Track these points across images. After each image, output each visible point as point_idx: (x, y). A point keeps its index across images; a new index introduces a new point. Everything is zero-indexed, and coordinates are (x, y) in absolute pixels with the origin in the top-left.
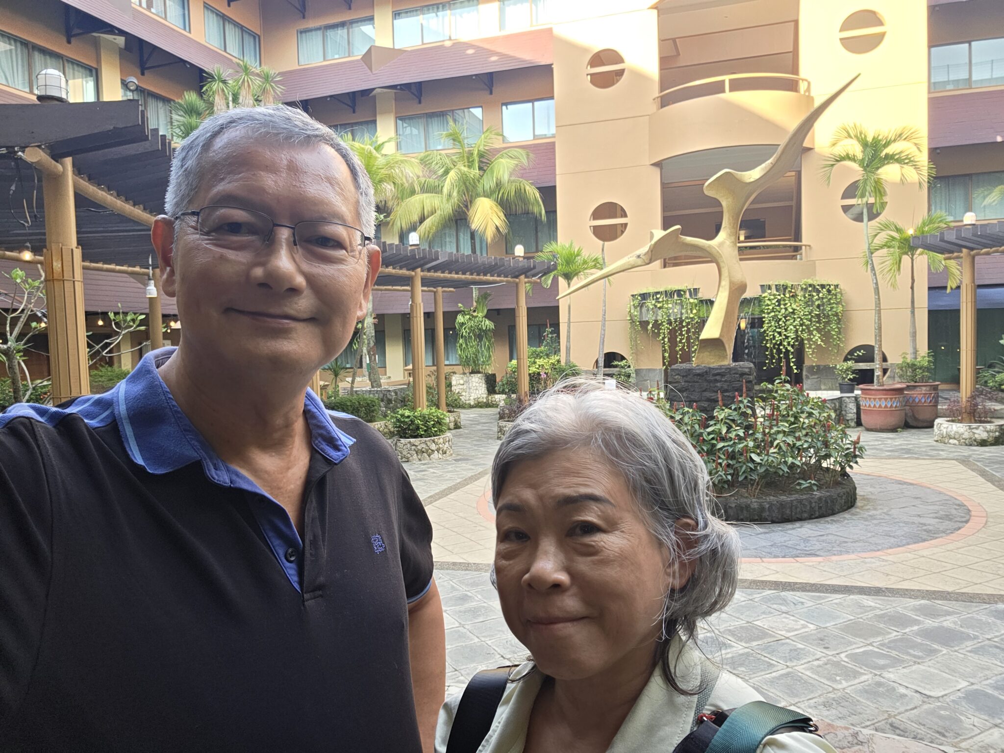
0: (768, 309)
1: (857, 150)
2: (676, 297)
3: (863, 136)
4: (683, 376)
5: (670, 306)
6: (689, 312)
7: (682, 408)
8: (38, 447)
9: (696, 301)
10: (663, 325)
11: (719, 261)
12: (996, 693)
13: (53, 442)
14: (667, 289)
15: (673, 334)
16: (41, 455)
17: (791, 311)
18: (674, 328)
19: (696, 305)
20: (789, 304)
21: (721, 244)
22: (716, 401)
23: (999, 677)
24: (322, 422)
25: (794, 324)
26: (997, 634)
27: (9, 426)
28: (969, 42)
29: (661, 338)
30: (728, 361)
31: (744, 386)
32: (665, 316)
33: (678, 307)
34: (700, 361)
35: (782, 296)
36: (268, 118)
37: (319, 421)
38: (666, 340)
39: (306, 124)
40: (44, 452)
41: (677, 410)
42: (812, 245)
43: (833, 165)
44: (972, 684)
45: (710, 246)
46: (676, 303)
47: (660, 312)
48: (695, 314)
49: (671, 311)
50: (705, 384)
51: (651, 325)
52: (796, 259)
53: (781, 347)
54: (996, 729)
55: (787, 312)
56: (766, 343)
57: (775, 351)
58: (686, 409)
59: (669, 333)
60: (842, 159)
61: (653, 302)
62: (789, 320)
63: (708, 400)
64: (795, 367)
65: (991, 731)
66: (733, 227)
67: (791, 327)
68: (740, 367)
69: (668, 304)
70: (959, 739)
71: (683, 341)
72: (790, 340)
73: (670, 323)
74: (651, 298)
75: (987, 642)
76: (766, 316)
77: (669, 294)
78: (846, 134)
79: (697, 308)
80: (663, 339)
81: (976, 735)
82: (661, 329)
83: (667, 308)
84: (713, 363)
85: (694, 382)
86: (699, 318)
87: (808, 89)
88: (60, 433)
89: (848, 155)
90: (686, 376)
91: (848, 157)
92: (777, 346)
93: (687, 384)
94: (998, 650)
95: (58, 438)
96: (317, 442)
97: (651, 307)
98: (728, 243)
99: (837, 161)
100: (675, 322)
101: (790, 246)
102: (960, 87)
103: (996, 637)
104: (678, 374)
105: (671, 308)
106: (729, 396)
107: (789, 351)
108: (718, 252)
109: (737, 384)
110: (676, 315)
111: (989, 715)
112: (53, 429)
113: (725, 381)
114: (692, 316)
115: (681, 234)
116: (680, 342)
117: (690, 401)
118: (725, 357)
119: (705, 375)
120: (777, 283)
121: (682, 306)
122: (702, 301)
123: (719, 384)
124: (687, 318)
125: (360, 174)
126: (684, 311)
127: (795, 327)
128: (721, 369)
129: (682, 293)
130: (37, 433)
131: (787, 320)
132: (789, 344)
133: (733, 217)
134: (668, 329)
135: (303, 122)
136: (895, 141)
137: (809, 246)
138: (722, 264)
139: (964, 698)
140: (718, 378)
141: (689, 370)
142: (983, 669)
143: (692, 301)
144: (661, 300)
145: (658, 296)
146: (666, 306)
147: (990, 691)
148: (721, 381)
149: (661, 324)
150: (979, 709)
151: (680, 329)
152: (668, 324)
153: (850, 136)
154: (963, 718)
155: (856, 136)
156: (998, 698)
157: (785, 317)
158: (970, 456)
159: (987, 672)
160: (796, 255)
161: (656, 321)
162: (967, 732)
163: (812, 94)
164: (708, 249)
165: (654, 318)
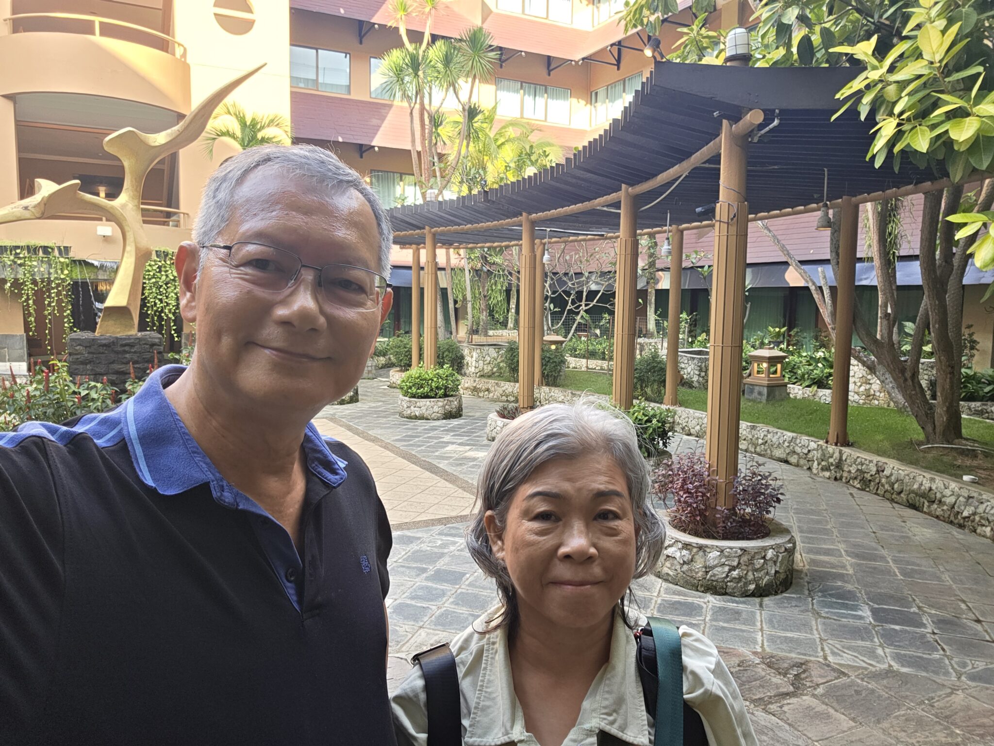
0: (149, 275)
1: (235, 127)
2: (41, 254)
3: (242, 115)
4: (86, 347)
5: (35, 263)
6: (59, 272)
7: (86, 382)
8: (49, 466)
9: (67, 260)
10: (26, 286)
11: (124, 224)
12: (413, 602)
13: (64, 461)
14: (30, 244)
15: (39, 296)
16: (52, 474)
17: (172, 278)
18: (41, 289)
19: (67, 266)
20: (170, 271)
21: (124, 206)
22: (126, 373)
23: (411, 589)
24: (318, 446)
25: (175, 291)
26: (400, 556)
27: (21, 444)
28: (317, 49)
29: (23, 299)
30: (134, 332)
31: (156, 357)
32: (28, 275)
33: (45, 266)
34: (105, 330)
35: (163, 262)
36: (303, 160)
37: (315, 445)
38: (31, 302)
39: (338, 168)
40: (55, 473)
41: (81, 384)
42: (190, 214)
43: (214, 139)
44: (396, 600)
45: (112, 207)
46: (42, 261)
47: (21, 270)
48: (67, 275)
49: (36, 270)
50: (112, 355)
51: (9, 284)
52: (168, 225)
53: (163, 315)
54: (422, 630)
55: (168, 279)
56: (147, 310)
57: (156, 318)
58: (93, 384)
59: (34, 295)
60: (223, 134)
61: (12, 257)
62: (169, 287)
63: (117, 373)
64: (175, 335)
65: (419, 632)
66: (136, 190)
67: (173, 294)
68: (150, 338)
69: (31, 261)
70: (399, 646)
71: (53, 304)
72: (171, 307)
73: (34, 282)
74: (9, 252)
75: (395, 564)
76: (147, 282)
77: (33, 250)
78: (226, 110)
79: (69, 268)
80: (28, 299)
81: (410, 639)
82: (23, 289)
83: (30, 266)
84: (119, 332)
85: (99, 353)
86: (71, 279)
87: (184, 55)
88: (70, 452)
89: (228, 131)
90: (90, 347)
91: (227, 134)
92: (157, 314)
93: (91, 356)
94: (404, 569)
95: (69, 457)
96: (314, 465)
97: (9, 263)
98: (130, 206)
99: (218, 135)
100: (43, 281)
101: (161, 211)
102: (310, 87)
103: (399, 558)
104: (80, 345)
105: (36, 267)
106: (139, 368)
107: (170, 318)
108: (122, 214)
109: (147, 356)
110: (43, 275)
111: (414, 621)
112: (64, 448)
113: (135, 352)
114: (62, 276)
115: (80, 190)
116: (49, 305)
117: (95, 375)
118: (132, 326)
119: (112, 346)
120: (157, 249)
121: (50, 265)
122: (74, 261)
123: (127, 356)
124: (56, 278)
125: (384, 219)
126: (52, 271)
127: (176, 294)
128: (129, 339)
129: (50, 250)
130: (49, 452)
131: (168, 288)
132: (170, 311)
133: (136, 179)
134: (33, 289)
135: (334, 165)
136: (268, 126)
137: (187, 214)
138: (127, 228)
139: (393, 612)
140: (127, 348)
141: (93, 340)
142: (398, 586)
143: (62, 260)
144: (21, 256)
145: (18, 251)
146: (28, 263)
147: (409, 602)
148: (130, 352)
149: (24, 283)
150: (406, 618)
151: (49, 290)
152: (32, 284)
153: (229, 113)
154: (397, 628)
155: (235, 114)
156: (415, 606)
157: (166, 284)
158: (334, 414)
159: (403, 588)
160: (169, 222)
161: (16, 280)
162: (403, 638)
163: (188, 61)
164: (111, 210)
165: (12, 276)
